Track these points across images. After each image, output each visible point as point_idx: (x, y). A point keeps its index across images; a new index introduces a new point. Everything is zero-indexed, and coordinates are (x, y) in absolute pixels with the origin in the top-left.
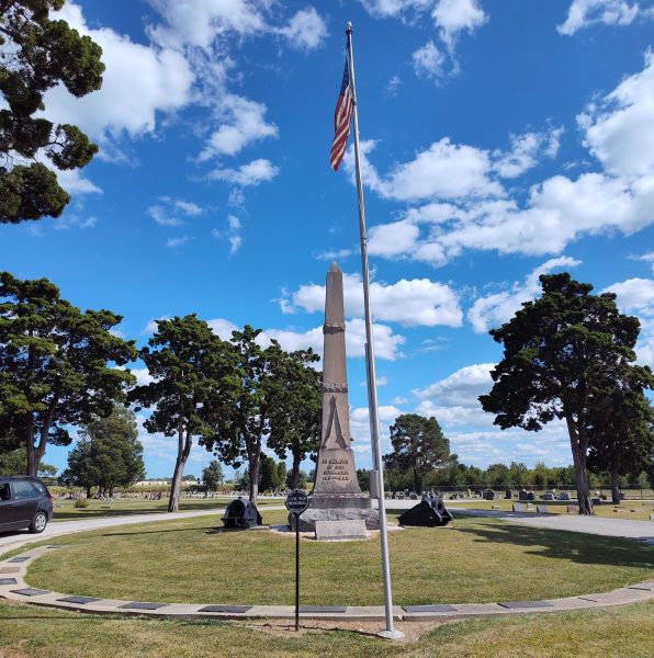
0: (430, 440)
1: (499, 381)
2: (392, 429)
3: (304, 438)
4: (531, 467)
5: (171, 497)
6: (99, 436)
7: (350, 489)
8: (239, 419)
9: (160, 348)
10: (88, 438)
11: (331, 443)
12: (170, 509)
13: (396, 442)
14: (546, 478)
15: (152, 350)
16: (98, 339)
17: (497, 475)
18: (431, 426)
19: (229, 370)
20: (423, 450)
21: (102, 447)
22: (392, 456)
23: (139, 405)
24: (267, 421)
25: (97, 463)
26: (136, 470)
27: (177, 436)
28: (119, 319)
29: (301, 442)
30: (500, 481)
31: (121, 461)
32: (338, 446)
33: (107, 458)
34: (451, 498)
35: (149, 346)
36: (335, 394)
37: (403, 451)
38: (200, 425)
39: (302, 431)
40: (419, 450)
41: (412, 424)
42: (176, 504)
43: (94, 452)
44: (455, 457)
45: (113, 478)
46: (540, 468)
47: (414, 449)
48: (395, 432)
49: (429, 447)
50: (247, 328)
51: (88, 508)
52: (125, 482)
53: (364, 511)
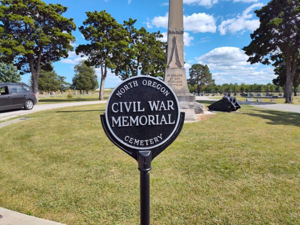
0: (204, 74)
1: (254, 39)
2: (190, 69)
3: (156, 71)
4: (239, 84)
5: (100, 94)
6: (81, 72)
7: (183, 91)
8: (127, 61)
9: (88, 26)
10: (78, 73)
11: (172, 64)
12: (100, 99)
13: (191, 75)
14: (245, 88)
15: (85, 27)
16: (54, 17)
17: (226, 87)
18: (205, 68)
19: (122, 38)
20: (202, 78)
21: (83, 76)
22: (190, 80)
23: (83, 54)
24: (140, 63)
25: (82, 82)
26: (95, 85)
27: (100, 68)
28: (65, 9)
29: (155, 73)
30: (228, 89)
31: (90, 81)
32: (176, 66)
33: (85, 80)
34: (213, 96)
35: (83, 25)
36: (176, 35)
37: (194, 78)
38: (109, 63)
39: (155, 68)
40: (200, 77)
41: (198, 68)
42: (102, 97)
43: (80, 78)
44: (214, 80)
45: (87, 87)
46: (243, 85)
47: (198, 77)
48: (191, 71)
49: (204, 77)
50: (130, 19)
51: (73, 98)
52: (92, 88)
53: (191, 103)
